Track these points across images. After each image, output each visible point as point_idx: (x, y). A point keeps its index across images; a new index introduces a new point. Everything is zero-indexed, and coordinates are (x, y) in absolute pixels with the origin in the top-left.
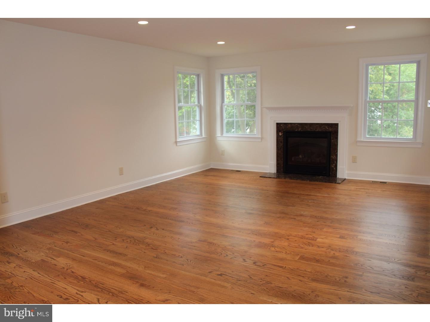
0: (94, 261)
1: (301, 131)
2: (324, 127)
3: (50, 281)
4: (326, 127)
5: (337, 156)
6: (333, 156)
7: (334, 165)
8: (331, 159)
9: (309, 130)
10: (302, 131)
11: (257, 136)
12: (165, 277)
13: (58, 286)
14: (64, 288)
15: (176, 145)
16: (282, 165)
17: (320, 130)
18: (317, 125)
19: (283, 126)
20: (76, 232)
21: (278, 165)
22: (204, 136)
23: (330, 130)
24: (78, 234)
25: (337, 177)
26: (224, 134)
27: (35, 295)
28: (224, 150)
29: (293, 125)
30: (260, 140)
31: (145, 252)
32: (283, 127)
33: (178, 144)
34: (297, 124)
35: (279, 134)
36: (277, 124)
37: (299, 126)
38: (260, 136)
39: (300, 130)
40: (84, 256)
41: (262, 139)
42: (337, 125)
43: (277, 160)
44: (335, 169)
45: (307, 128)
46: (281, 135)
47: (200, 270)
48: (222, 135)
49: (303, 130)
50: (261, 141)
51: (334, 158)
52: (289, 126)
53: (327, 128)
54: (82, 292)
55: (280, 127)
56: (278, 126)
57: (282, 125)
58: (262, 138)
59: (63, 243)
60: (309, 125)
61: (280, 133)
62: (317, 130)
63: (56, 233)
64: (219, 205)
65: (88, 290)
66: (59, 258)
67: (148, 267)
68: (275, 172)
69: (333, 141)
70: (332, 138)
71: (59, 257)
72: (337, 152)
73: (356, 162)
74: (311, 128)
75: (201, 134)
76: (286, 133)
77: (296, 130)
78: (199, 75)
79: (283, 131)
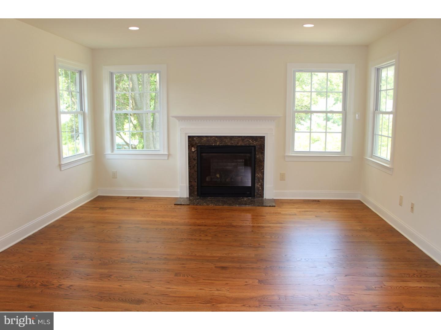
1: (220, 146)
2: (247, 141)
4: (250, 140)
5: (263, 173)
6: (259, 174)
7: (260, 184)
8: (256, 178)
9: (229, 144)
11: (162, 152)
15: (61, 170)
16: (196, 187)
17: (243, 144)
18: (239, 139)
21: (190, 188)
22: (89, 154)
23: (255, 143)
25: (264, 198)
26: (114, 151)
28: (116, 172)
29: (209, 138)
30: (166, 158)
32: (197, 141)
33: (62, 168)
34: (214, 138)
35: (191, 150)
36: (189, 137)
37: (217, 139)
38: (167, 153)
39: (218, 145)
41: (168, 157)
42: (262, 138)
43: (190, 182)
44: (260, 188)
45: (226, 141)
46: (194, 150)
48: (112, 152)
49: (222, 145)
50: (168, 159)
51: (260, 176)
52: (205, 139)
53: (251, 142)
55: (193, 141)
56: (190, 139)
57: (195, 139)
58: (169, 155)
60: (229, 139)
61: (193, 148)
62: (239, 144)
68: (188, 197)
69: (258, 156)
70: (257, 153)
72: (263, 169)
73: (285, 180)
74: (232, 142)
75: (86, 152)
76: (201, 148)
77: (213, 145)
78: (81, 71)
79: (197, 146)
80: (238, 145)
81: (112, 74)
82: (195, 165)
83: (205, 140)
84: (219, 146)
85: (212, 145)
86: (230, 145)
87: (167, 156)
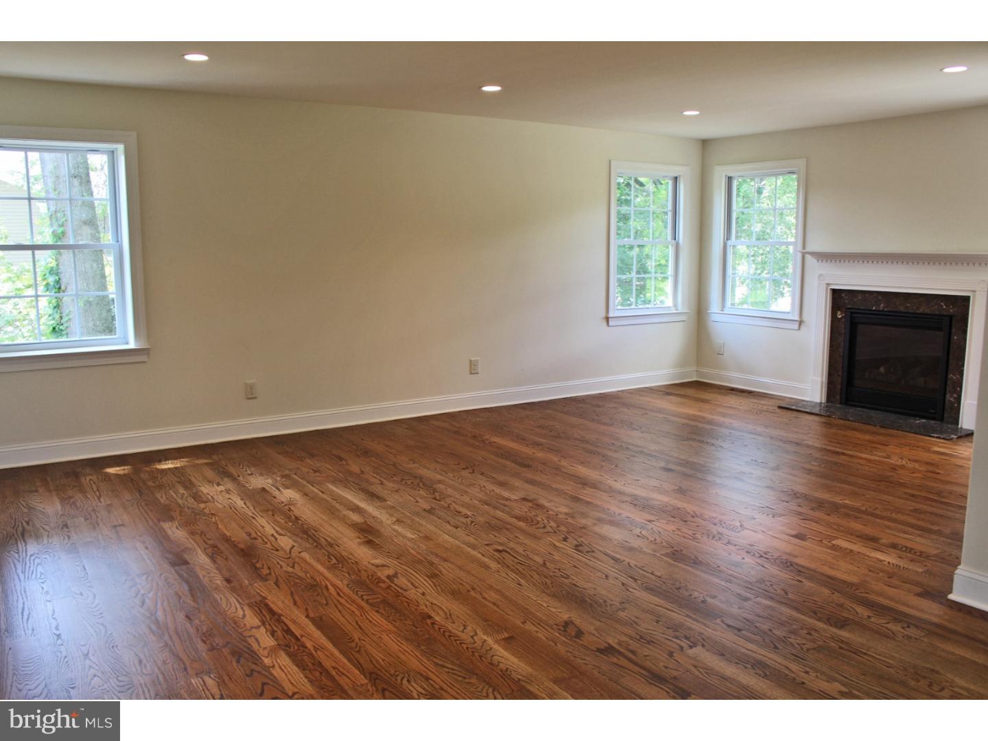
0: (332, 501)
2: (935, 305)
3: (252, 515)
4: (942, 304)
5: (961, 373)
6: (954, 375)
7: (955, 395)
8: (949, 382)
9: (902, 309)
10: (886, 310)
11: (789, 316)
12: (413, 539)
13: (256, 523)
14: (261, 525)
15: (608, 326)
16: (840, 387)
17: (927, 311)
18: (921, 299)
19: (845, 298)
20: (341, 459)
21: (829, 386)
22: (681, 310)
23: (951, 311)
24: (344, 463)
25: (960, 426)
26: (726, 309)
27: (220, 526)
28: (724, 344)
29: (867, 295)
30: (796, 326)
31: (417, 502)
33: (611, 323)
34: (875, 295)
35: (836, 315)
36: (833, 291)
37: (881, 298)
38: (797, 318)
39: (881, 309)
40: (323, 492)
41: (800, 325)
42: (966, 300)
43: (830, 374)
44: (956, 404)
45: (898, 303)
46: (840, 317)
47: (476, 539)
48: (722, 311)
49: (888, 309)
50: (799, 329)
51: (956, 378)
52: (860, 296)
53: (944, 307)
54: (280, 535)
55: (839, 297)
56: (835, 296)
57: (843, 295)
58: (801, 322)
59: (311, 470)
61: (839, 313)
62: (921, 311)
63: (312, 456)
64: (628, 448)
65: (289, 534)
66: (288, 490)
67: (403, 522)
68: (824, 400)
69: (955, 337)
70: (954, 331)
71: (288, 488)
72: (963, 365)
74: (908, 305)
75: (675, 306)
76: (852, 313)
77: (874, 308)
78: (676, 178)
79: (847, 308)
80: (918, 312)
81: (730, 179)
82: (840, 344)
83: (860, 298)
84: (883, 311)
85: (871, 308)
86: (904, 310)
87: (798, 323)
